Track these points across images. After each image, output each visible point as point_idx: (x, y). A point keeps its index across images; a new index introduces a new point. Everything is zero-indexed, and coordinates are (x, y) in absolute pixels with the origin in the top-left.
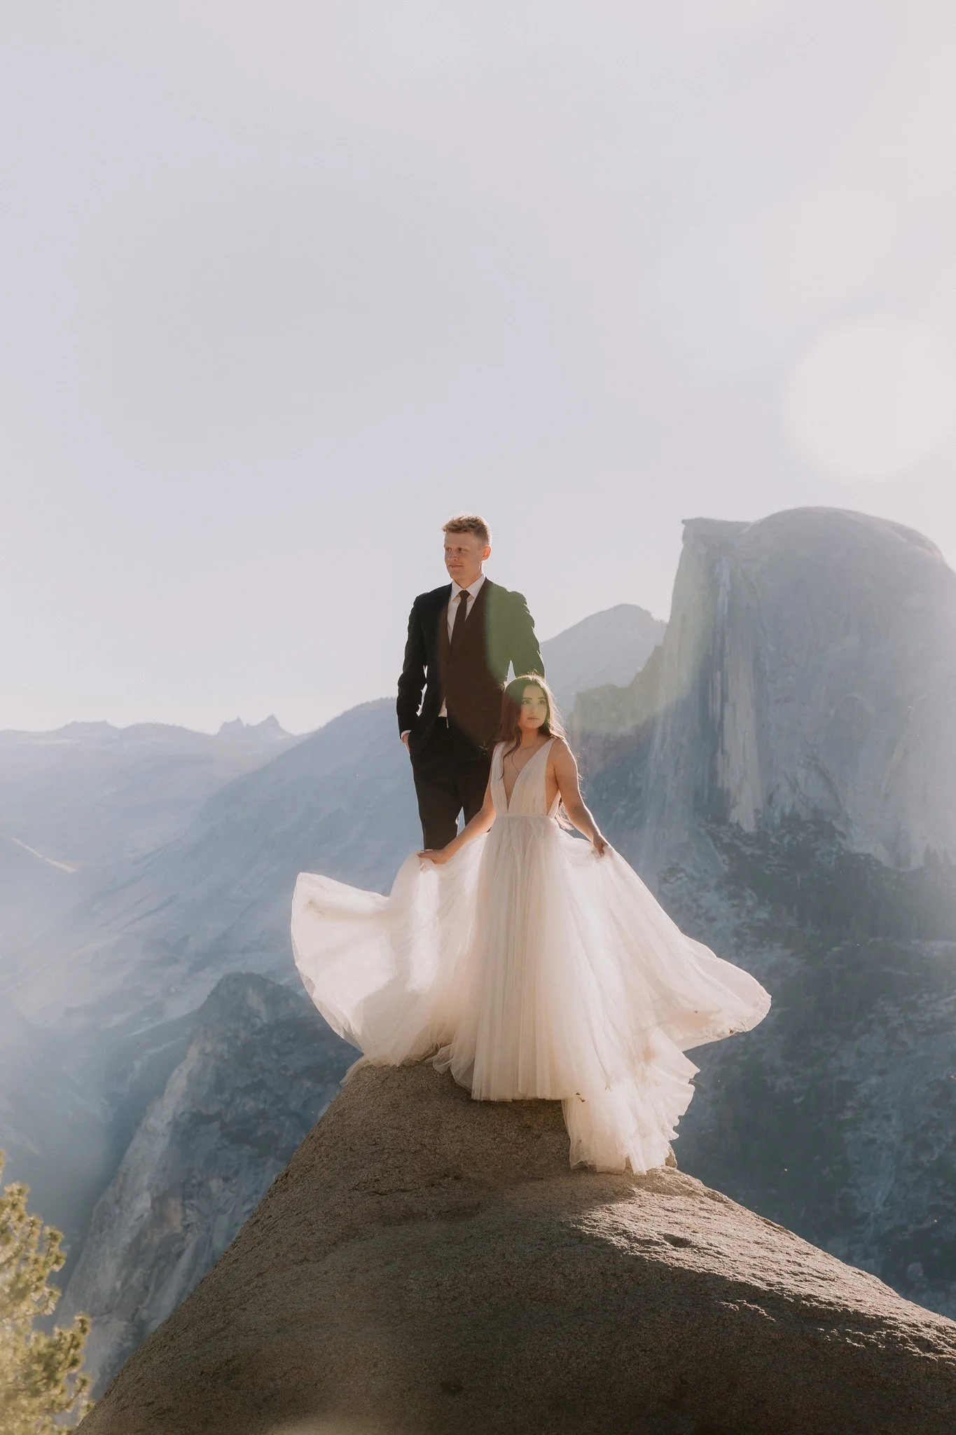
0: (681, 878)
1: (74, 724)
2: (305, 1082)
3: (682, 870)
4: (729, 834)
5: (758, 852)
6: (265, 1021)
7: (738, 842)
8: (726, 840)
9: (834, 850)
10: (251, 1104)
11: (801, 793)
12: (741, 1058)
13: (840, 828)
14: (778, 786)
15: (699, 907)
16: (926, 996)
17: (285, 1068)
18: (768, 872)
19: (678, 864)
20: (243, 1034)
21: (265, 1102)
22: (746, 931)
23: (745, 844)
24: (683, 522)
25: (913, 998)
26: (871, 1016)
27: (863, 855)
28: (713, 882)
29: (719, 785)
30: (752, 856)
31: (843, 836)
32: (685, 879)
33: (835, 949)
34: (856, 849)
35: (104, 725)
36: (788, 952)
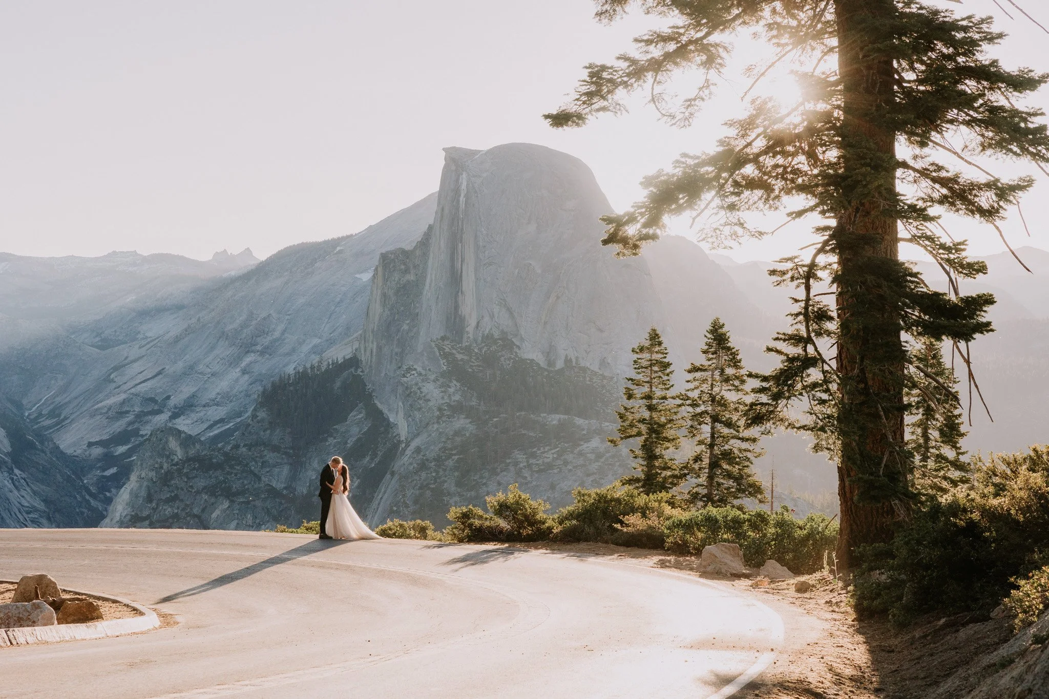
0: (414, 374)
1: (114, 252)
2: (204, 496)
3: (415, 369)
4: (450, 346)
5: (466, 358)
6: (180, 457)
7: (454, 351)
8: (447, 350)
9: (513, 356)
10: (169, 509)
11: (496, 322)
12: (432, 486)
13: (518, 343)
14: (483, 317)
15: (421, 392)
16: (542, 449)
17: (192, 487)
18: (470, 370)
19: (413, 366)
20: (165, 466)
21: (178, 508)
22: (446, 408)
23: (458, 352)
24: (443, 149)
25: (535, 450)
26: (508, 461)
27: (529, 359)
28: (433, 377)
29: (460, 312)
30: (462, 360)
31: (519, 348)
32: (416, 375)
33: (495, 419)
34: (525, 356)
35: (134, 253)
36: (468, 421)
